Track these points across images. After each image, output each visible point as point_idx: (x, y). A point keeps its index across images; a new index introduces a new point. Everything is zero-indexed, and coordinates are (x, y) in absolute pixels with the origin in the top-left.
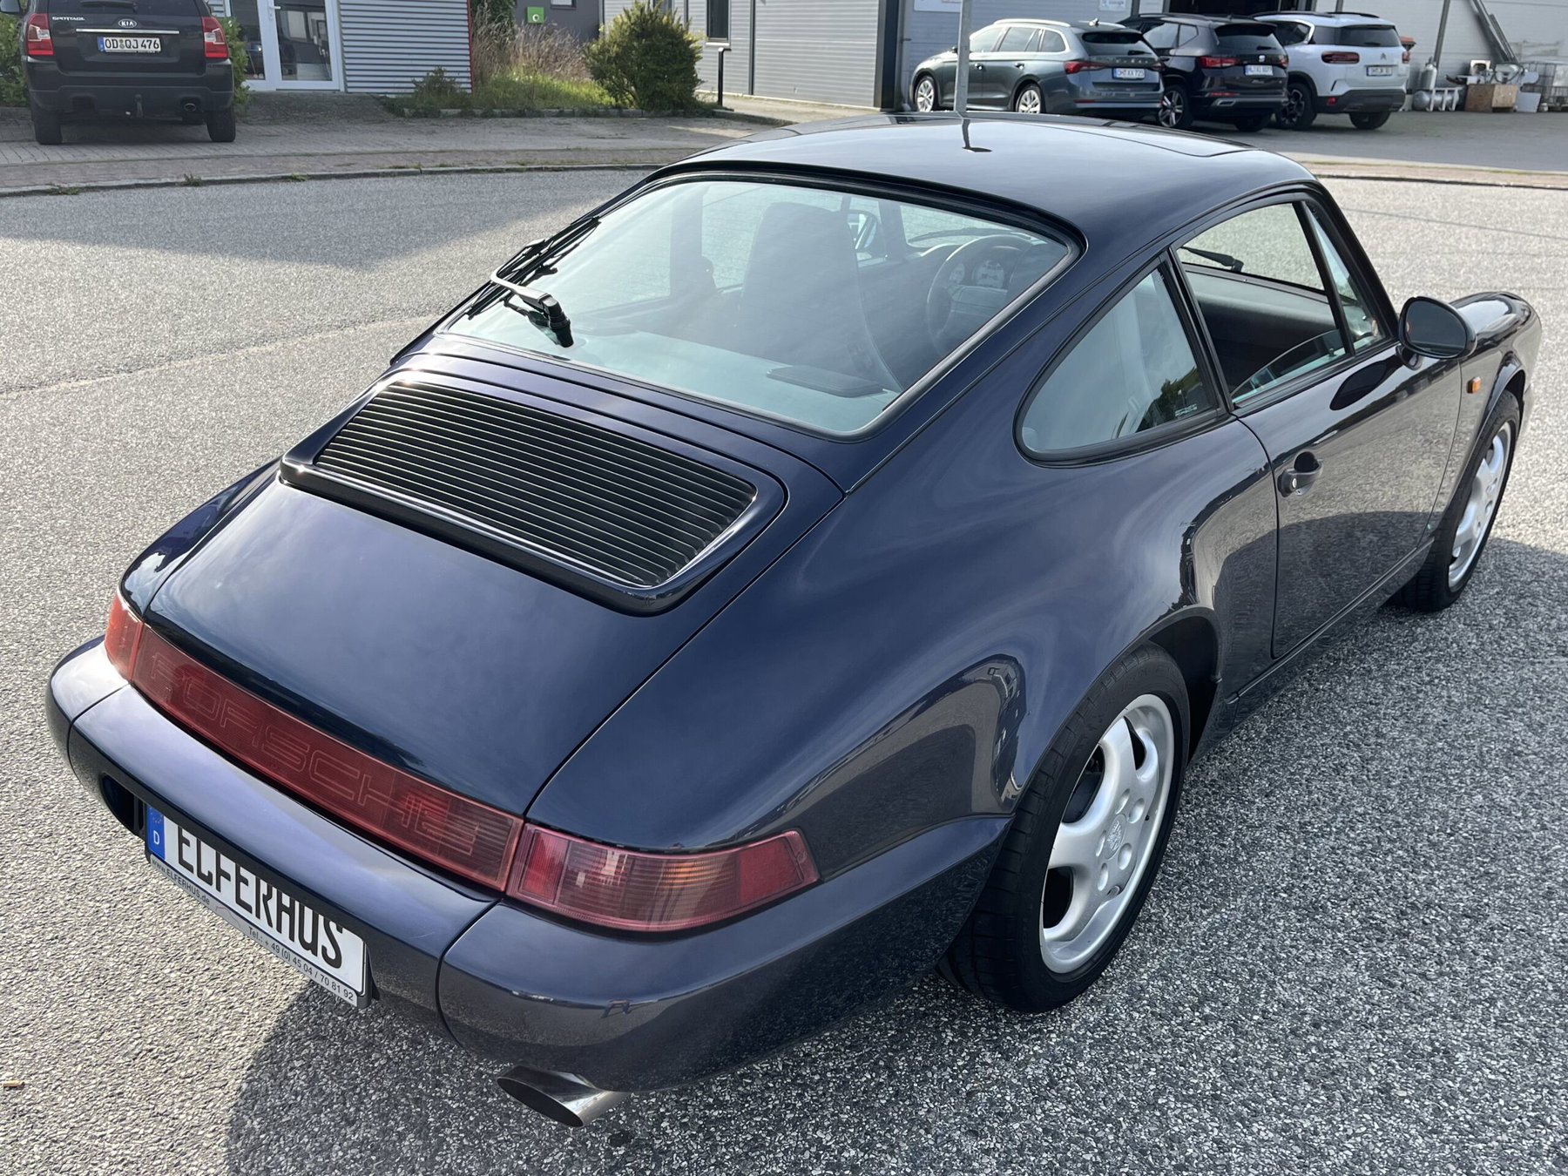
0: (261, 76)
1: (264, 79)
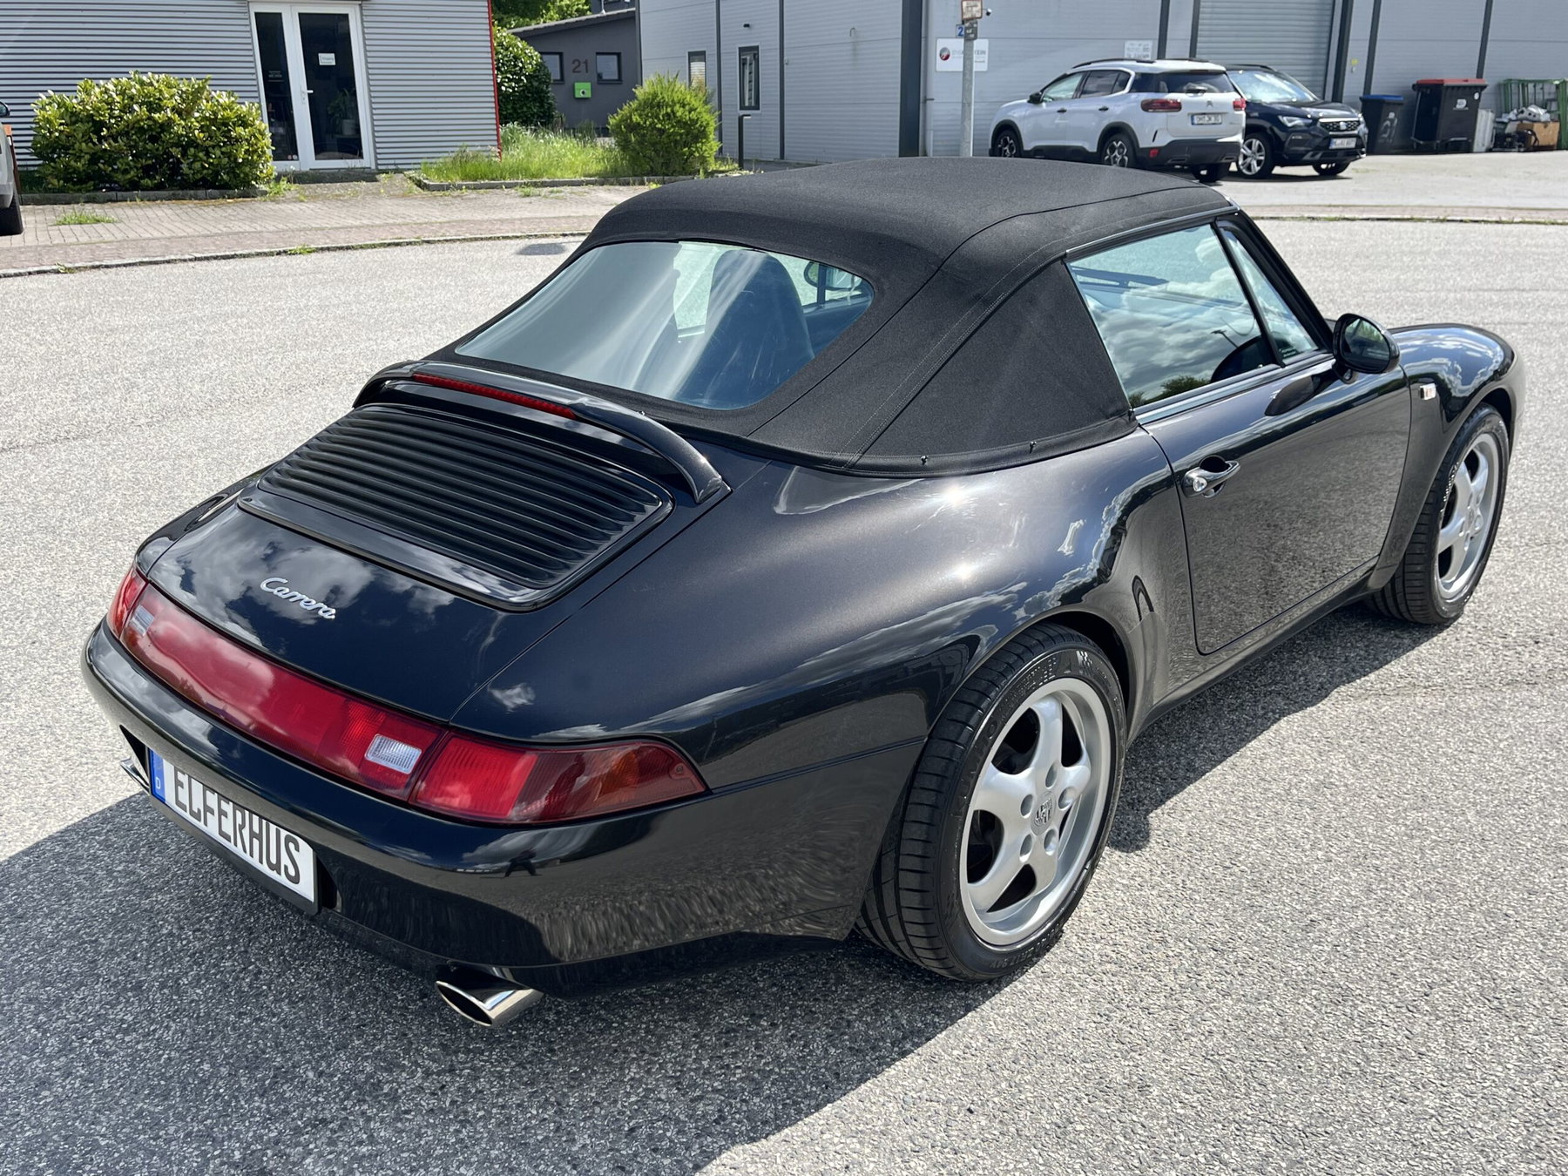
1: (298, 160)
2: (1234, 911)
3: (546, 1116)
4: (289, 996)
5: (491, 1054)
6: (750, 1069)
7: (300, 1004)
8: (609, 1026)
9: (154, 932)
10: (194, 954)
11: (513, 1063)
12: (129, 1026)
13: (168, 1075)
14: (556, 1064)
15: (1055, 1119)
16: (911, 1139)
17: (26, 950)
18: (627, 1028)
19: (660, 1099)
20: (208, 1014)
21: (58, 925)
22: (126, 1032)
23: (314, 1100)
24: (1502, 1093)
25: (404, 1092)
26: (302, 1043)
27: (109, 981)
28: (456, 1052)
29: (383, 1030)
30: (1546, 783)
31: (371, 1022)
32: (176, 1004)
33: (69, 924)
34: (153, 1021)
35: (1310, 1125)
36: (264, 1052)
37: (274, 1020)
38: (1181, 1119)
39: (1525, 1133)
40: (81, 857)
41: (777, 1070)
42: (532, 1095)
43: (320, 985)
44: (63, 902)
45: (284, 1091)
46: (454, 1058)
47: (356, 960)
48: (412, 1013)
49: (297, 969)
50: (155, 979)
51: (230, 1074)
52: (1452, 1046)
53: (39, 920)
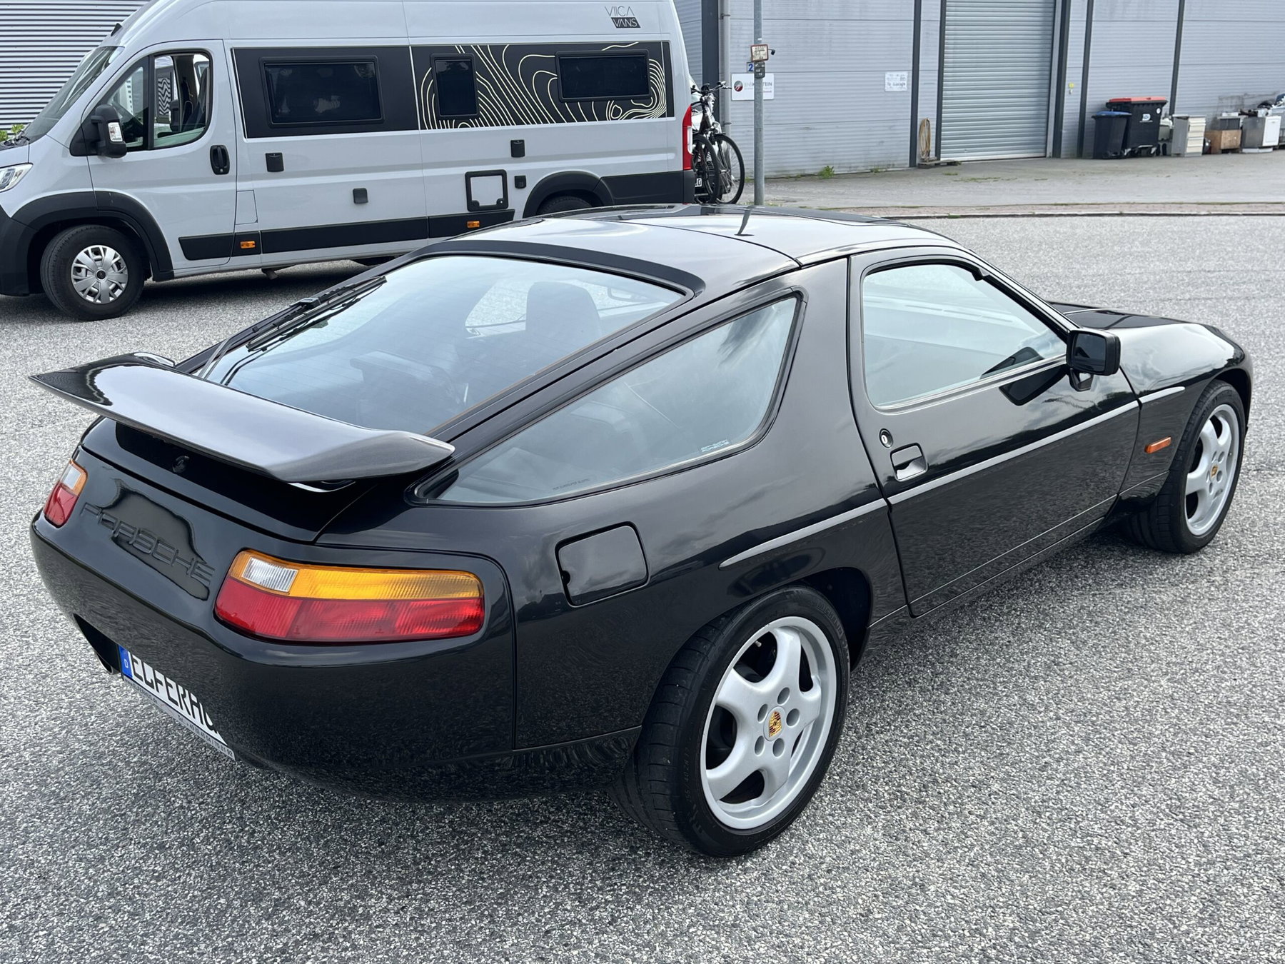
2: (988, 758)
3: (482, 925)
4: (279, 848)
5: (437, 884)
6: (633, 885)
7: (288, 854)
8: (524, 859)
9: (169, 806)
10: (202, 820)
11: (454, 889)
12: (160, 874)
13: (194, 908)
14: (486, 888)
15: (860, 911)
16: (754, 929)
17: (71, 822)
18: (538, 861)
19: (567, 910)
20: (219, 863)
21: (93, 804)
22: (158, 879)
23: (307, 920)
24: (1185, 879)
25: (374, 913)
26: (293, 881)
27: (139, 843)
28: (411, 883)
29: (353, 869)
30: (1220, 656)
31: (344, 864)
32: (193, 857)
33: (102, 803)
34: (177, 870)
35: (1046, 907)
36: (264, 888)
37: (270, 865)
38: (952, 907)
39: (1201, 906)
40: (103, 753)
41: (652, 885)
42: (472, 910)
43: (302, 839)
44: (95, 787)
45: (284, 916)
46: (409, 887)
47: (327, 820)
48: (374, 856)
49: (282, 829)
50: (175, 840)
51: (241, 905)
52: (1149, 846)
53: (78, 801)
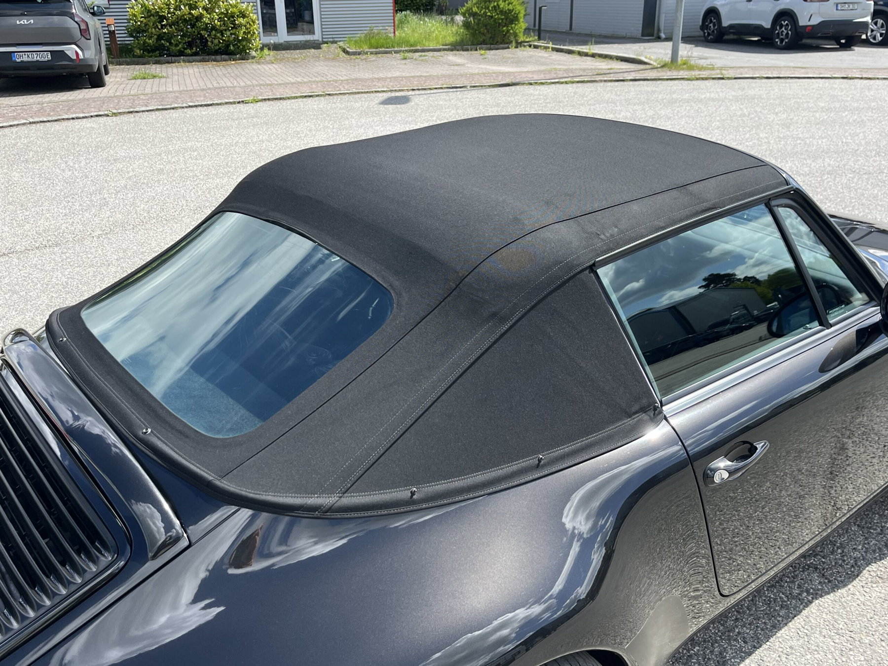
0: (276, 34)
1: (277, 36)
